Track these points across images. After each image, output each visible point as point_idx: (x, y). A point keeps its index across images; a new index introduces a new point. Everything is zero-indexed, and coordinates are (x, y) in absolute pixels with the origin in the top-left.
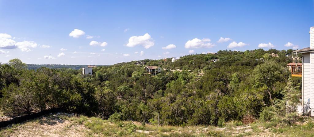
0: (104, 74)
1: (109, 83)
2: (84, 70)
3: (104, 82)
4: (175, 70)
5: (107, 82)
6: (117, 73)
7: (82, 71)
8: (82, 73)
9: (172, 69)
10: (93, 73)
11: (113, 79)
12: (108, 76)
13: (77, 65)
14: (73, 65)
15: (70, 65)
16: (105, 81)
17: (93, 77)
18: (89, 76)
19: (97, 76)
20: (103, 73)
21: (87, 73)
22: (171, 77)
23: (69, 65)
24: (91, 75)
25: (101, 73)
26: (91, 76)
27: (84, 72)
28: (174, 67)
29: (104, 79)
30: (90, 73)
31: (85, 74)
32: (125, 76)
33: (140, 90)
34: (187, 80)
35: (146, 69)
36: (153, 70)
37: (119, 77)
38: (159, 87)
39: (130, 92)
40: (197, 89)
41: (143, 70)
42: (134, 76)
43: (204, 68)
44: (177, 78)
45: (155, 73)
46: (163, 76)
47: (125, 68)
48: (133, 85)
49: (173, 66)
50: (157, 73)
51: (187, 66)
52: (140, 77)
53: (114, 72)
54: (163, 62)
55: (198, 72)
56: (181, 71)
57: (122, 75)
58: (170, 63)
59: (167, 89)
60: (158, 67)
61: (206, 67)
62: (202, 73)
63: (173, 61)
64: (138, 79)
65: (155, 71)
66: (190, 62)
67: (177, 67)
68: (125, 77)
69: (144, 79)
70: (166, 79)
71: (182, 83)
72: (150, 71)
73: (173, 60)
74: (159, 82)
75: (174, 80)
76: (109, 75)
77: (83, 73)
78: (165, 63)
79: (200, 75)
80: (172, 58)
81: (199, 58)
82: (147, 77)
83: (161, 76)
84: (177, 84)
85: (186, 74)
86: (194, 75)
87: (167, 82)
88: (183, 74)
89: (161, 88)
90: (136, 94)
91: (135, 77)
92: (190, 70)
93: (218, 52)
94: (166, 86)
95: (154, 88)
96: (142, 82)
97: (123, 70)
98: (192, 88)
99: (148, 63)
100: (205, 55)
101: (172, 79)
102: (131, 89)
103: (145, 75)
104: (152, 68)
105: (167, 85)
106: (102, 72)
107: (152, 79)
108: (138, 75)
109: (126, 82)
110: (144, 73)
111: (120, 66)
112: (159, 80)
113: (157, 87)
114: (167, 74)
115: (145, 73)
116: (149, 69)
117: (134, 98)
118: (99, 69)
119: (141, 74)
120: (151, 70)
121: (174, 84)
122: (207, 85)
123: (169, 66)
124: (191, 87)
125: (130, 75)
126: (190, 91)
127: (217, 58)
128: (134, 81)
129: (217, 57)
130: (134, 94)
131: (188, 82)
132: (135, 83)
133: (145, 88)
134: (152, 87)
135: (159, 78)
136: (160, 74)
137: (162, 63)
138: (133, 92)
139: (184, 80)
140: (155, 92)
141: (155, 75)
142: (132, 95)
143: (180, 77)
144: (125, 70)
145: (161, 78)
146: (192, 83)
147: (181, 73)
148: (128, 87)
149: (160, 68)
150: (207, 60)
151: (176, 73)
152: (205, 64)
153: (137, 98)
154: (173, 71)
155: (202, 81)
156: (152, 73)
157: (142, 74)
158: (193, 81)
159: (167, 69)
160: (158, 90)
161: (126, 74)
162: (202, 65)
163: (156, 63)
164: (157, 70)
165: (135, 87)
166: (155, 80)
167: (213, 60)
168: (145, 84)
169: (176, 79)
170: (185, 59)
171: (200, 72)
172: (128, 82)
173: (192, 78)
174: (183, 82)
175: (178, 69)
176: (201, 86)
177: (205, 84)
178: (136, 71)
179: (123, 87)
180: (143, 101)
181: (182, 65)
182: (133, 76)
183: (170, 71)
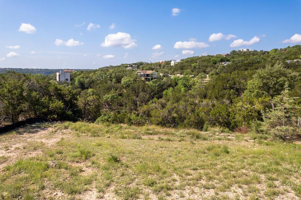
0: (86, 81)
1: (93, 92)
2: (59, 76)
3: (86, 90)
4: (174, 75)
5: (90, 90)
6: (103, 78)
7: (56, 77)
8: (56, 80)
9: (171, 74)
10: (71, 79)
11: (98, 86)
12: (91, 83)
13: (48, 70)
14: (41, 69)
15: (37, 69)
16: (87, 88)
17: (71, 84)
18: (66, 83)
19: (76, 83)
20: (85, 79)
21: (63, 79)
22: (169, 83)
23: (35, 69)
24: (69, 81)
25: (81, 79)
26: (68, 83)
27: (59, 78)
28: (173, 72)
29: (86, 86)
30: (67, 80)
31: (59, 80)
32: (113, 82)
33: (132, 99)
34: (188, 87)
35: (139, 74)
36: (148, 75)
37: (105, 84)
38: (154, 95)
39: (119, 102)
40: (200, 98)
41: (135, 75)
42: (124, 82)
43: (211, 73)
44: (176, 84)
45: (149, 79)
46: (159, 83)
47: (113, 72)
48: (122, 93)
49: (172, 70)
50: (152, 79)
51: (189, 70)
52: (131, 83)
53: (99, 78)
54: (160, 66)
55: (202, 78)
56: (182, 76)
57: (109, 82)
58: (168, 67)
59: (164, 97)
60: (153, 72)
61: (213, 72)
62: (208, 79)
63: (172, 65)
64: (129, 86)
65: (149, 76)
66: (193, 65)
67: (177, 72)
68: (113, 84)
69: (136, 86)
70: (162, 86)
71: (182, 91)
72: (144, 76)
73: (172, 63)
74: (155, 89)
75: (172, 87)
76: (93, 82)
77: (58, 80)
78: (162, 67)
79: (205, 82)
80: (171, 61)
81: (205, 61)
82: (139, 83)
83: (156, 82)
84: (175, 92)
85: (187, 80)
86: (197, 82)
87: (164, 90)
88: (184, 79)
89: (156, 96)
90: (127, 104)
91: (125, 84)
92: (193, 76)
93: (231, 53)
94: (162, 95)
95: (148, 96)
96: (134, 89)
97: (111, 75)
98: (194, 97)
99: (141, 66)
100: (213, 56)
101: (170, 86)
102: (120, 97)
103: (138, 80)
104: (146, 72)
105: (164, 93)
106: (83, 77)
107: (146, 86)
108: (129, 81)
109: (114, 89)
110: (136, 78)
111: (107, 70)
112: (154, 86)
113: (151, 95)
114: (164, 80)
115: (138, 79)
116: (143, 74)
117: (124, 108)
118: (80, 74)
119: (132, 79)
120: (144, 74)
121: (172, 91)
122: (213, 94)
123: (167, 70)
124: (193, 95)
125: (119, 81)
126: (192, 100)
127: (228, 61)
128: (124, 88)
129: (229, 59)
130: (124, 104)
131: (190, 90)
132: (125, 91)
133: (137, 97)
134: (146, 95)
135: (154, 85)
136: (156, 79)
137: (158, 67)
138: (122, 101)
139: (185, 87)
140: (149, 101)
141: (149, 81)
142: (121, 105)
143: (180, 83)
144: (113, 75)
145: (157, 85)
146: (194, 91)
147: (180, 79)
148: (116, 95)
149: (156, 73)
150: (215, 63)
151: (175, 79)
152: (212, 68)
153: (127, 108)
154: (171, 76)
155: (207, 89)
156: (146, 79)
157: (134, 80)
158: (195, 88)
159: (164, 73)
160: (153, 98)
161: (114, 80)
162: (208, 69)
163: (151, 67)
164: (152, 74)
165: (125, 95)
166: (149, 87)
167: (223, 63)
168: (137, 92)
169: (175, 86)
170: (187, 62)
171: (205, 77)
172: (116, 90)
173: (194, 84)
174: (183, 89)
175: (178, 73)
176: (205, 95)
177: (210, 92)
178: (127, 76)
179: (110, 95)
180: (134, 111)
181: (182, 69)
182: (122, 82)
183: (167, 76)
